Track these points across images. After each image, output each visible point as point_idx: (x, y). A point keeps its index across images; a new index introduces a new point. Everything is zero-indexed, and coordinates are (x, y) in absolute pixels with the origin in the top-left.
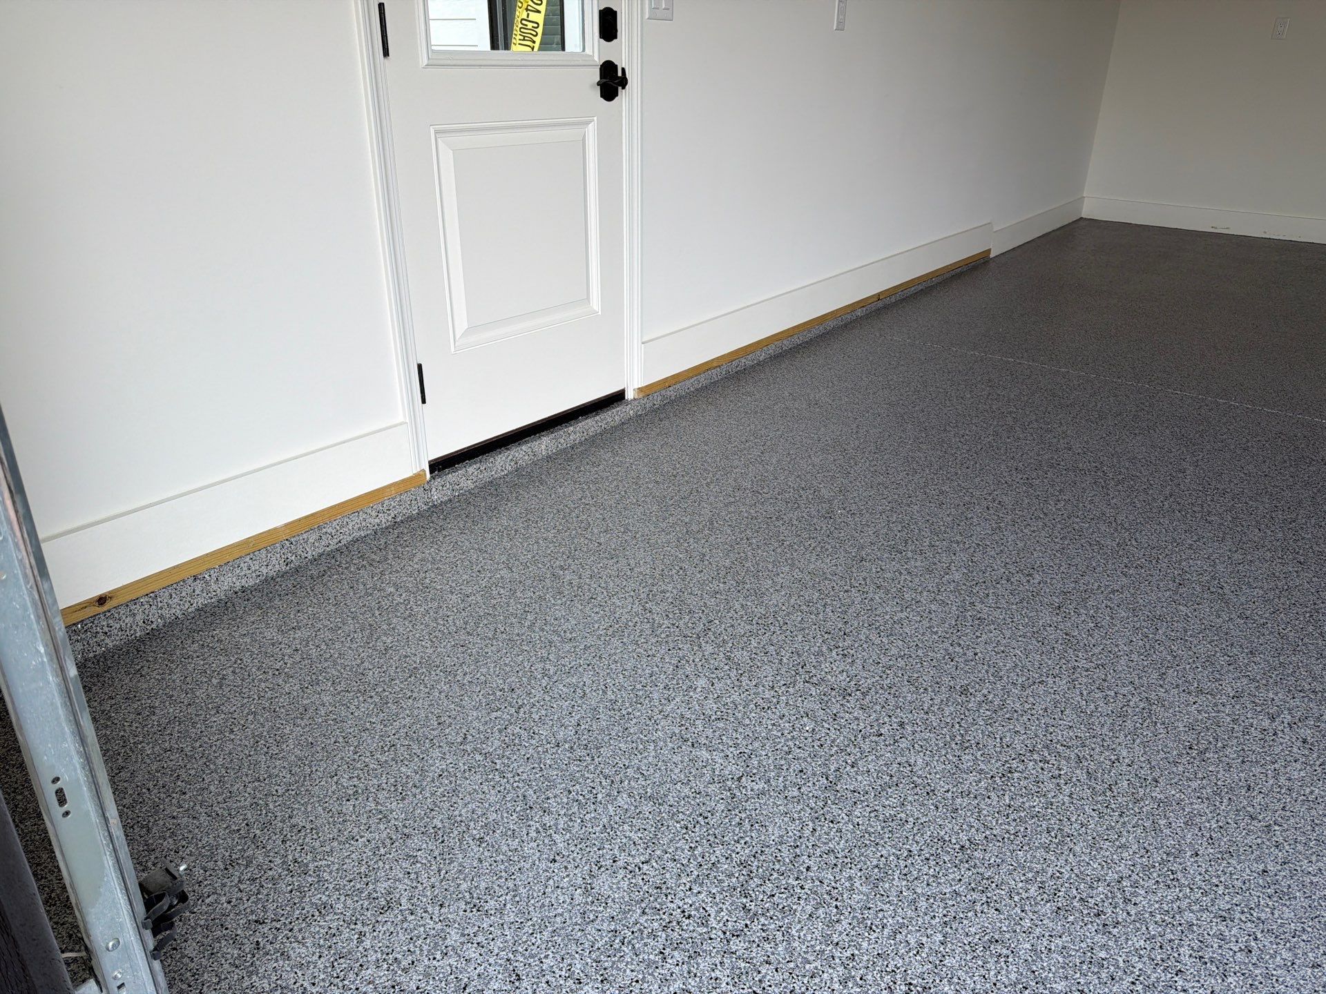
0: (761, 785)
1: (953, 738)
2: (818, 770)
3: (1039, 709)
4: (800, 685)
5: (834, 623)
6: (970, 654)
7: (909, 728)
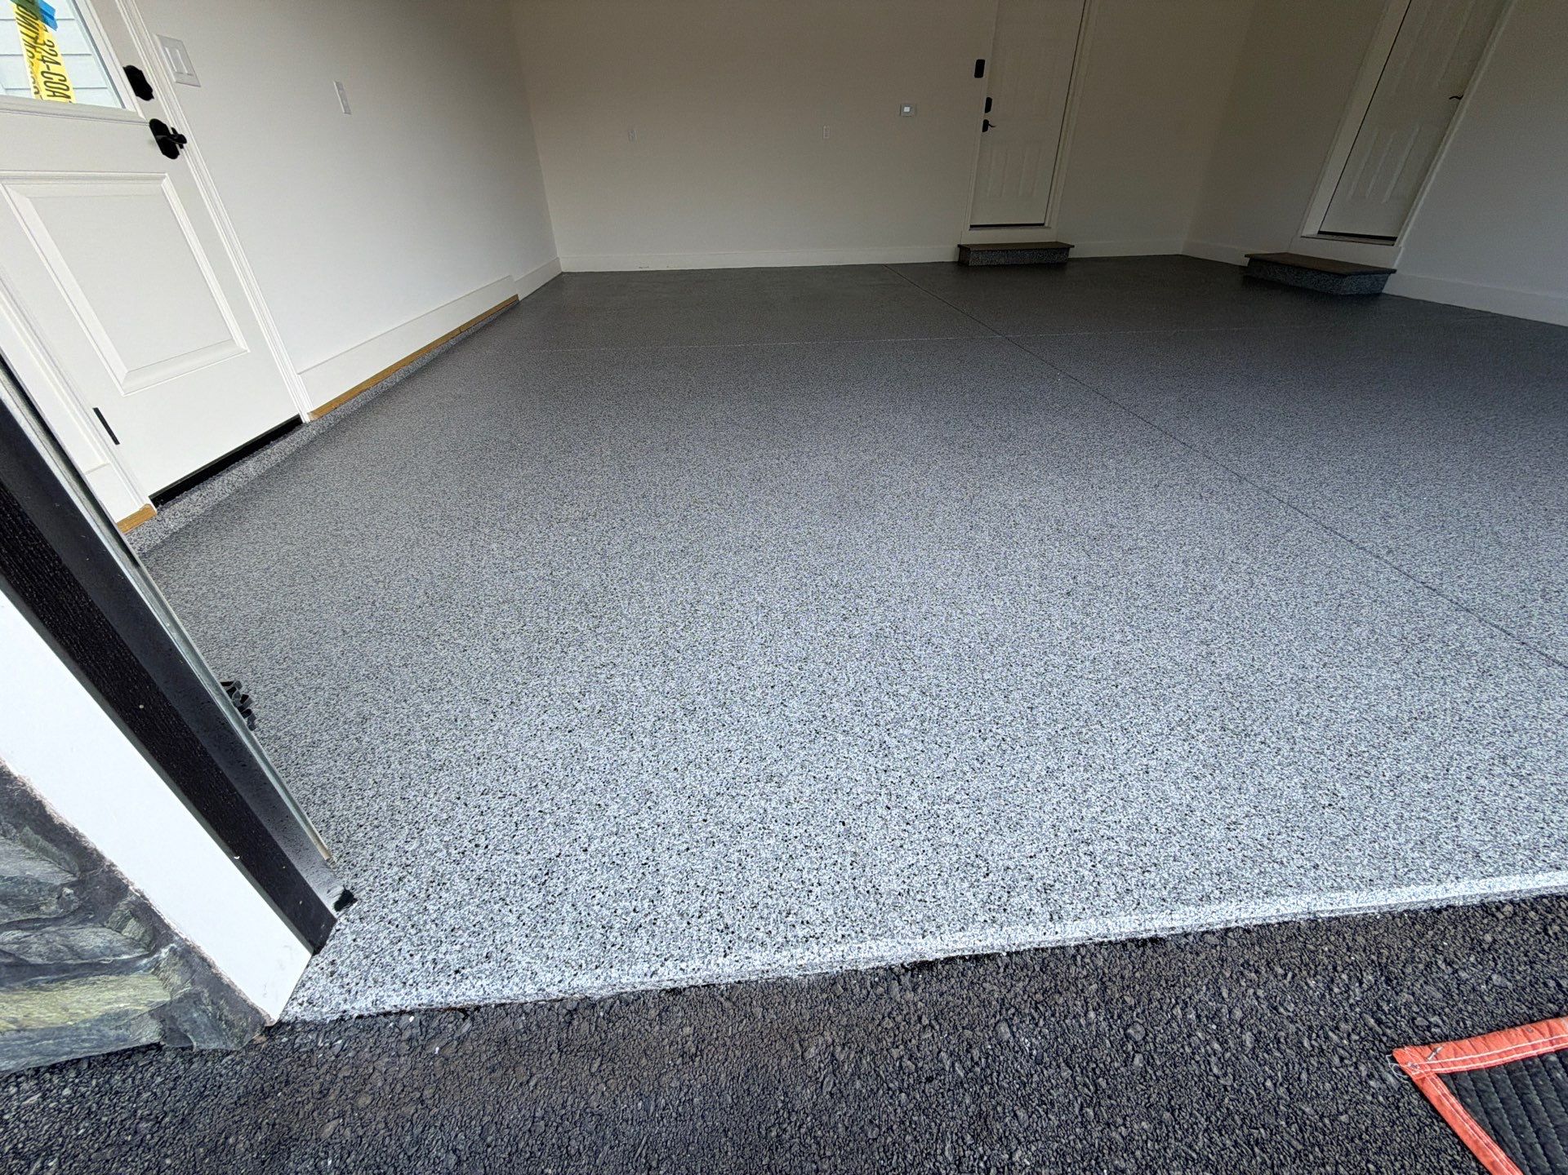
0: (566, 571)
1: (650, 515)
2: (593, 553)
3: (683, 490)
4: (556, 525)
5: (555, 493)
6: (637, 481)
7: (627, 520)
